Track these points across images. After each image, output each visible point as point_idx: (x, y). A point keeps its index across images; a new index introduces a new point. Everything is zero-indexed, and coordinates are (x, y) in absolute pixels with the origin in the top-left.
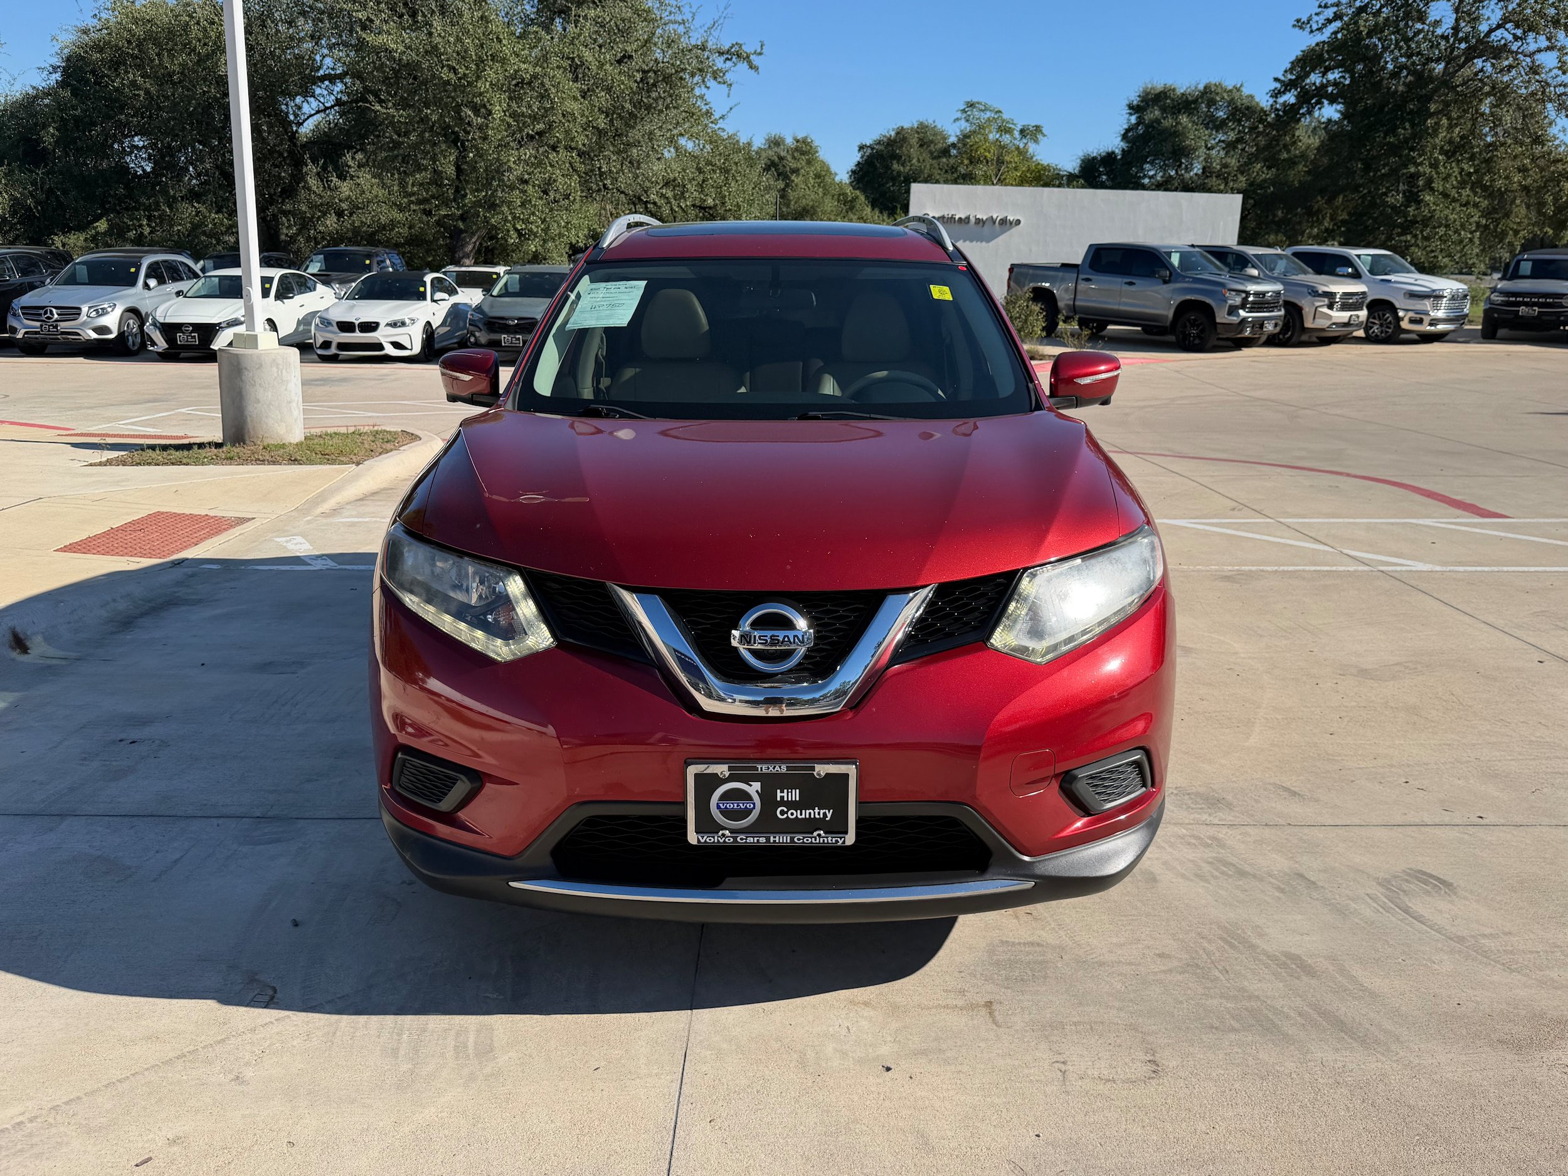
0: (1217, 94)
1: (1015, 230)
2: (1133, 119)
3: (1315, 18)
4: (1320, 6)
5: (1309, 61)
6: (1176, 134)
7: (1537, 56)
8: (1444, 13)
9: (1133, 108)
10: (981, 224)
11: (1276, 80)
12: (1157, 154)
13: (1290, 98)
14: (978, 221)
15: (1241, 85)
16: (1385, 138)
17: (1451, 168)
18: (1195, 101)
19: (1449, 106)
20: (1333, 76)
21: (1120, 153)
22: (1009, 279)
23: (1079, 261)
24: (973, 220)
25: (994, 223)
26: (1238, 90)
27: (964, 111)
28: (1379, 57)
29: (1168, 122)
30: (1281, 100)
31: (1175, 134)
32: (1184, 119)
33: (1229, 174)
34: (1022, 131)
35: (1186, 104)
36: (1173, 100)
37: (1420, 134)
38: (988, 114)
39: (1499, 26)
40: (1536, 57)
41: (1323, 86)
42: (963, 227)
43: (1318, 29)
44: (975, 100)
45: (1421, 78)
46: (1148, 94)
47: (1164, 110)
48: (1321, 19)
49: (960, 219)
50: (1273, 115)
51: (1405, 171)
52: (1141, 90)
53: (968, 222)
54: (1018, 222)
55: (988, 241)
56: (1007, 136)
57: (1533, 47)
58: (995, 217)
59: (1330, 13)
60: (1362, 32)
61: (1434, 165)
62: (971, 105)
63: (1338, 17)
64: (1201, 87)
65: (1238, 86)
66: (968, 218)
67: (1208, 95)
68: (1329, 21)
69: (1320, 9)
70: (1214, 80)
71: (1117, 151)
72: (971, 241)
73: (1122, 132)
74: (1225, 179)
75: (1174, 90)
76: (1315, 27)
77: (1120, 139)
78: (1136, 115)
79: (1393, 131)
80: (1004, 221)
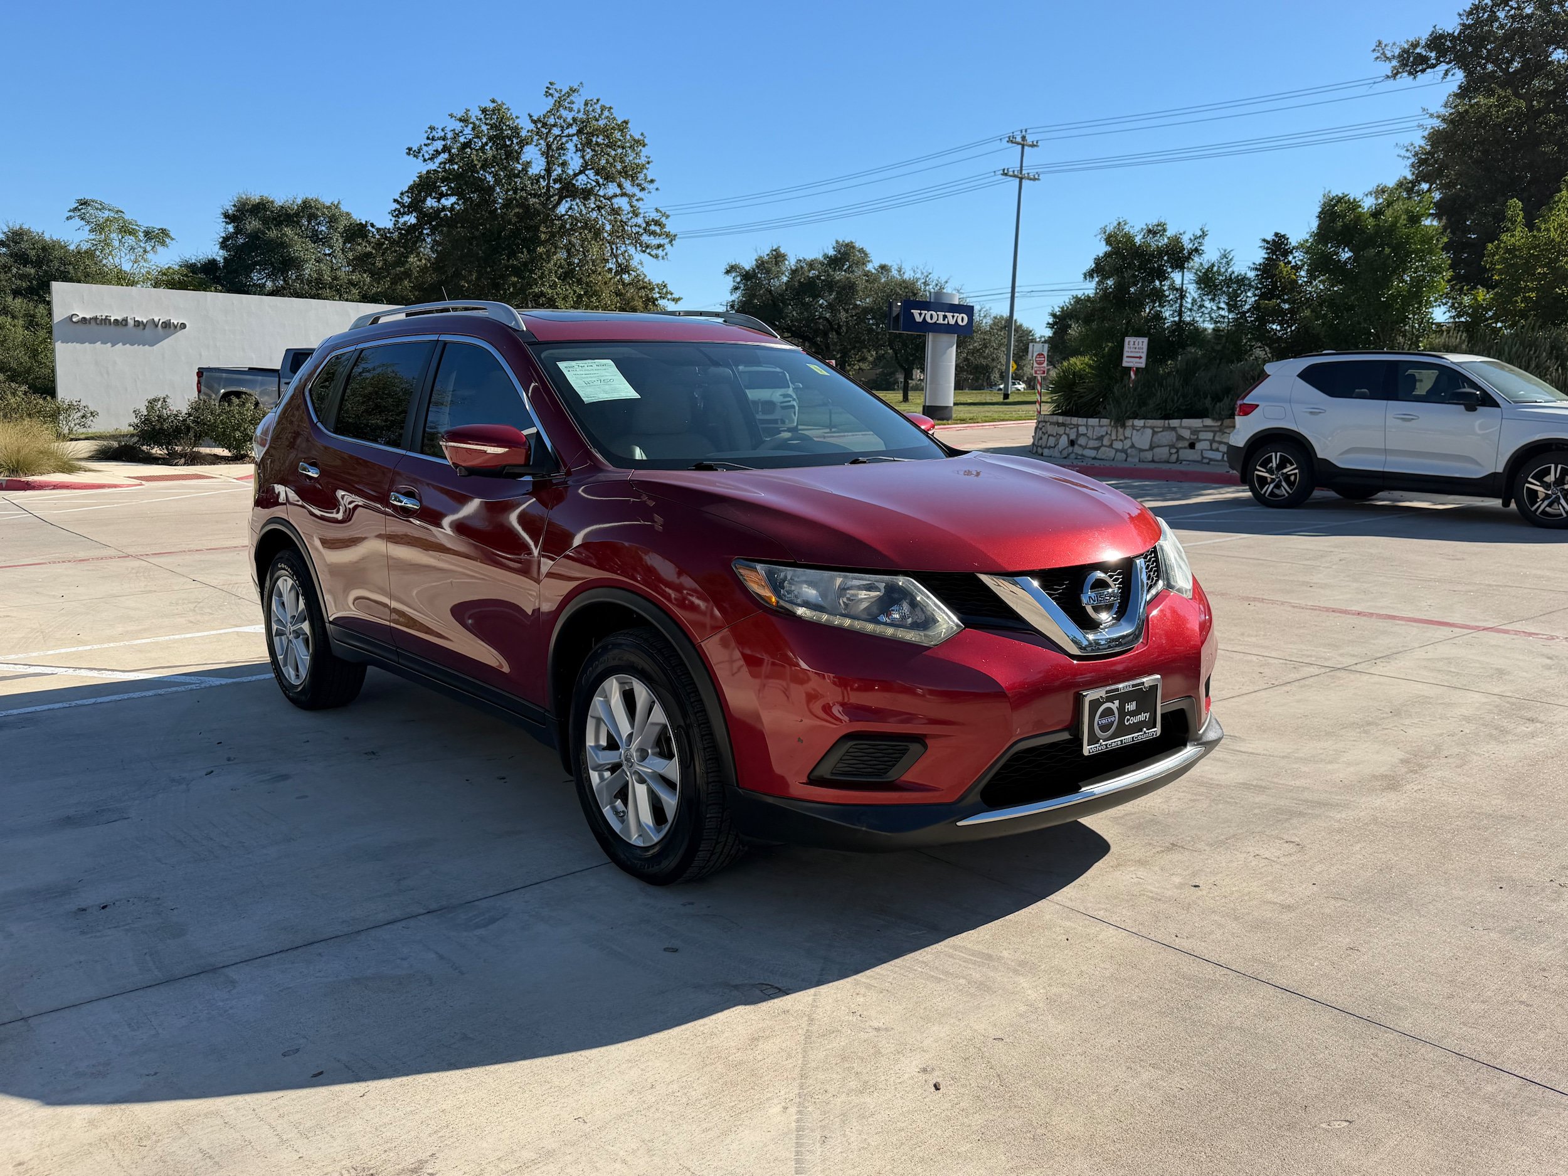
0: (318, 209)
1: (180, 333)
2: (231, 228)
3: (425, 148)
4: (428, 138)
5: (425, 186)
6: (283, 245)
7: (615, 201)
8: (532, 156)
9: (229, 218)
10: (141, 327)
11: (395, 201)
12: (263, 264)
13: (411, 219)
14: (138, 324)
15: (339, 203)
16: (508, 261)
17: (567, 290)
18: (297, 214)
19: (554, 236)
20: (448, 202)
21: (222, 261)
22: (199, 383)
23: (278, 366)
24: (131, 322)
25: (157, 326)
26: (337, 207)
27: (76, 209)
28: (492, 189)
29: (273, 234)
30: (402, 220)
31: (281, 245)
32: (288, 231)
33: (341, 286)
34: (147, 234)
35: (286, 217)
36: (272, 212)
37: (535, 260)
38: (107, 214)
39: (581, 172)
40: (613, 201)
41: (438, 211)
42: (120, 329)
43: (429, 159)
44: (88, 197)
45: (528, 213)
46: (244, 204)
47: (265, 221)
48: (431, 149)
49: (116, 320)
50: (397, 233)
51: (530, 291)
52: (236, 199)
53: (126, 325)
54: (183, 326)
55: (152, 345)
56: (131, 237)
57: (610, 193)
58: (156, 319)
59: (439, 145)
60: (476, 165)
61: (553, 286)
62: (84, 203)
63: (446, 149)
64: (299, 201)
65: (336, 203)
66: (125, 320)
67: (308, 210)
68: (438, 152)
69: (429, 142)
70: (311, 195)
71: (218, 259)
72: (132, 345)
73: (220, 240)
74: (337, 290)
75: (272, 202)
76: (427, 156)
77: (218, 246)
78: (232, 224)
79: (512, 254)
80: (167, 325)
